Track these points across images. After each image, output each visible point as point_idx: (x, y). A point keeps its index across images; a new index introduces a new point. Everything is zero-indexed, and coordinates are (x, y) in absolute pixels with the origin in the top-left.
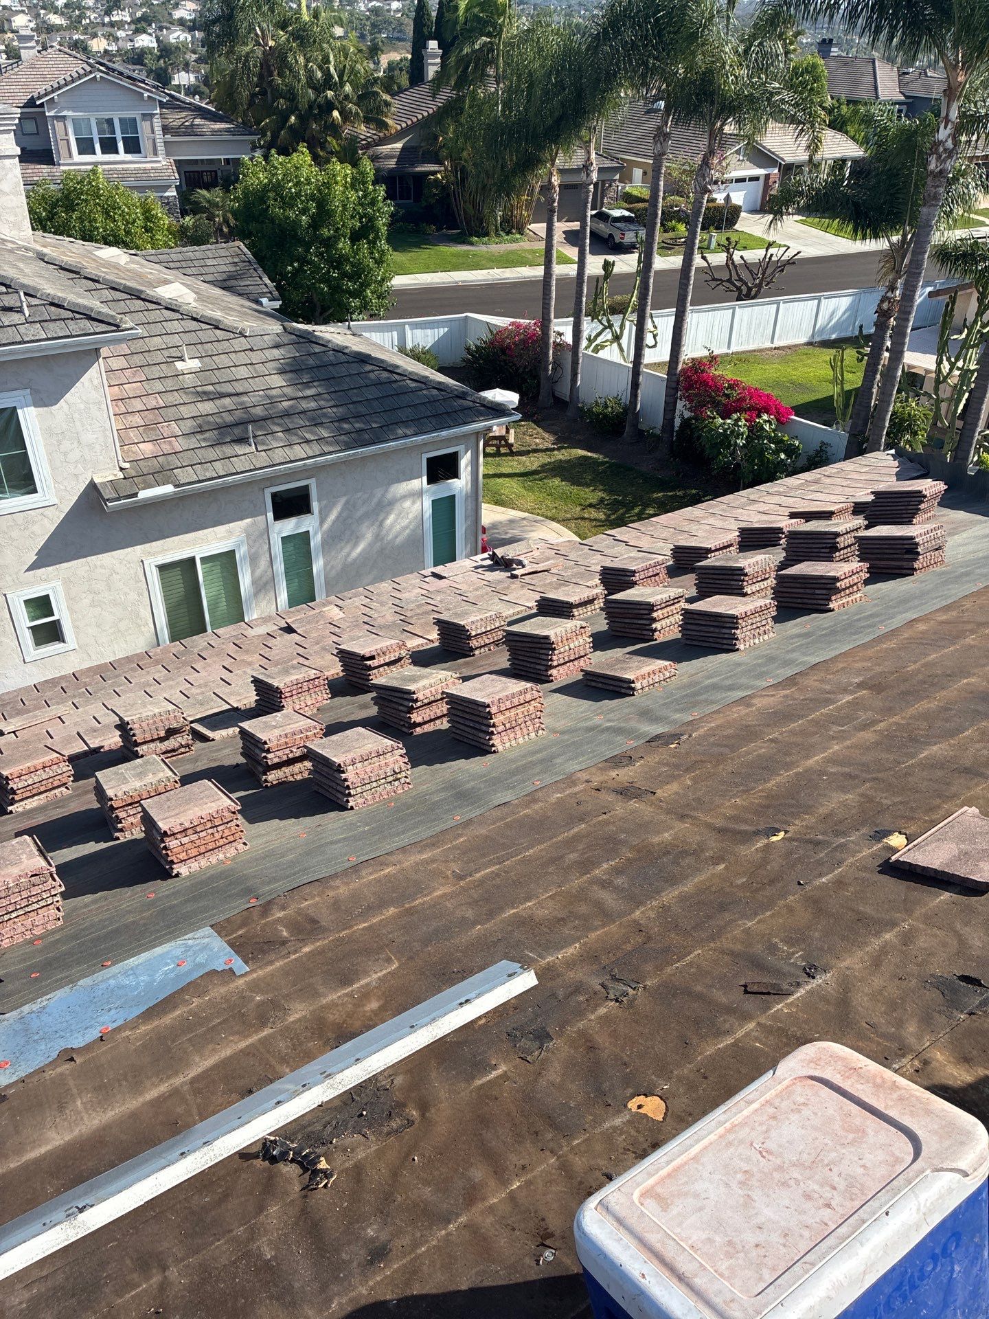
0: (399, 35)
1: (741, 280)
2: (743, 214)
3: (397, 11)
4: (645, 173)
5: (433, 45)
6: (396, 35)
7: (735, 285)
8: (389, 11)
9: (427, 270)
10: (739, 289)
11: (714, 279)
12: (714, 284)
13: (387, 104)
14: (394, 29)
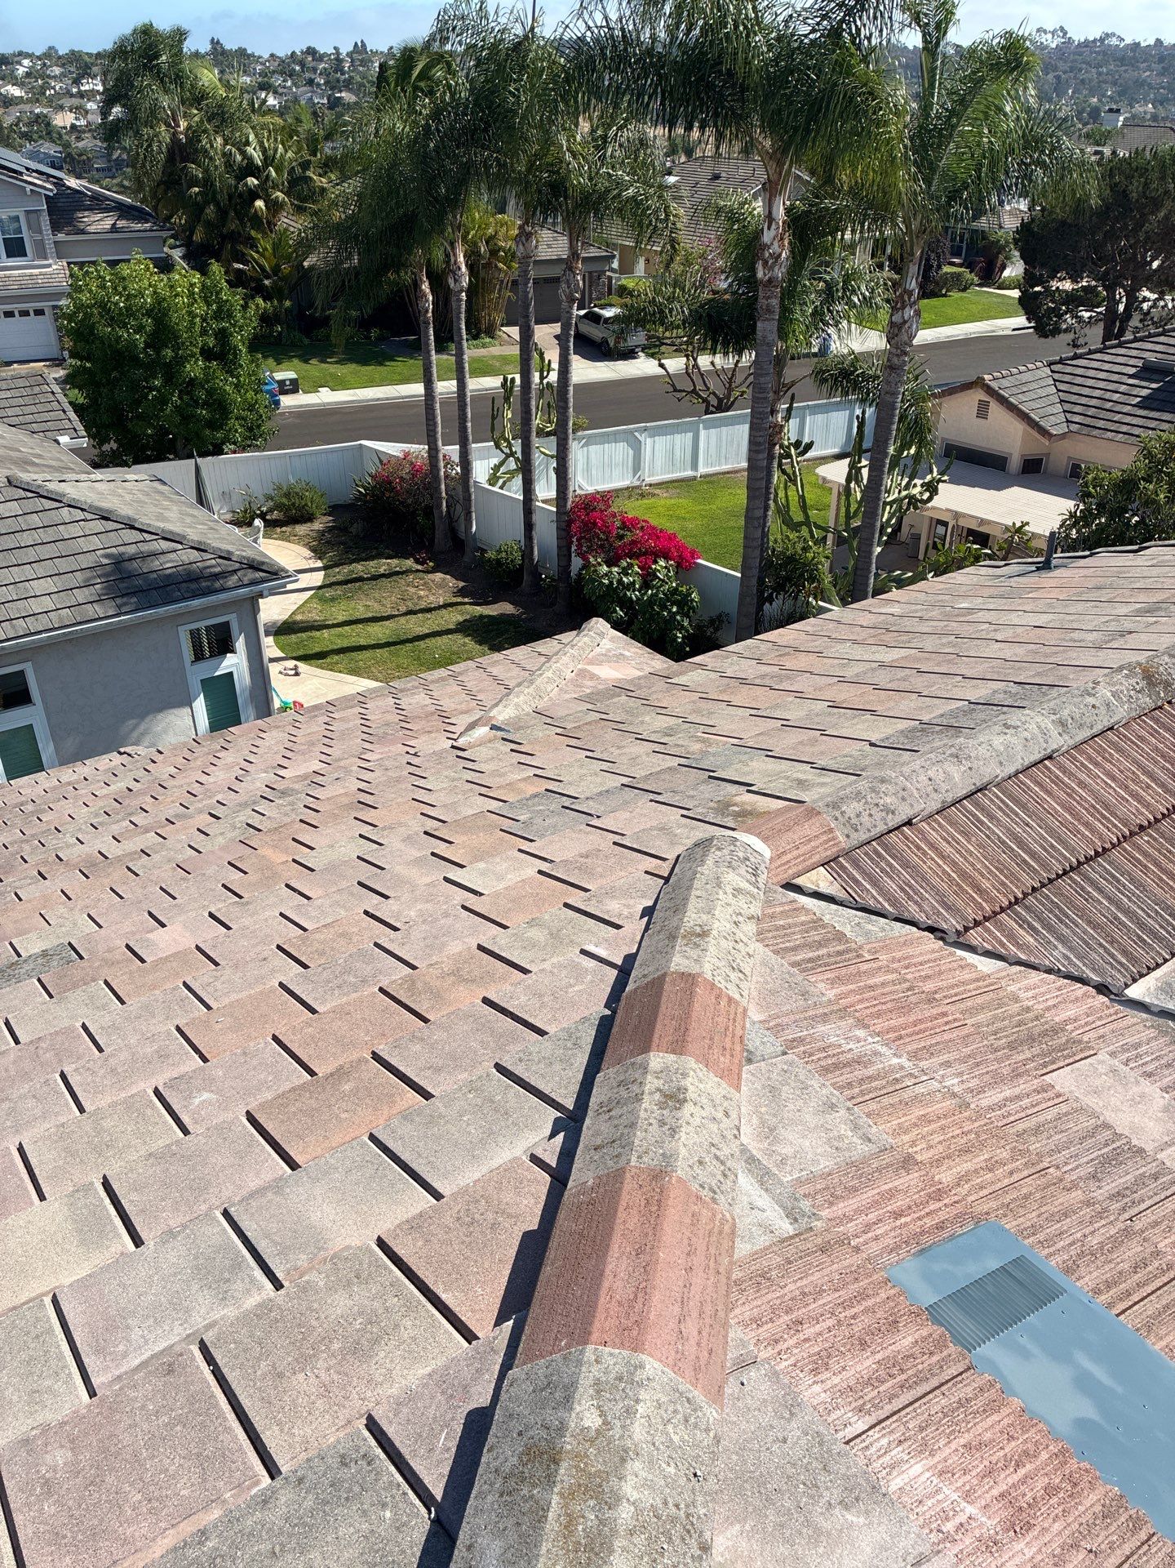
4: (647, 260)
7: (700, 396)
10: (705, 400)
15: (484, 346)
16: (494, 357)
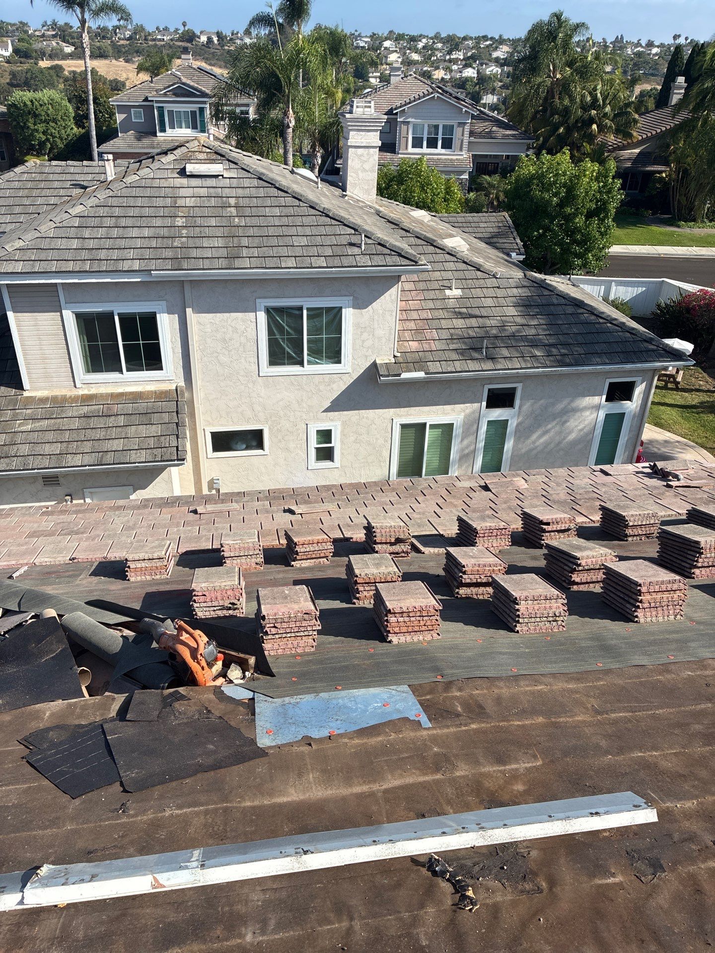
0: (653, 72)
3: (656, 54)
5: (681, 80)
6: (651, 71)
8: (650, 54)
13: (636, 121)
14: (650, 68)
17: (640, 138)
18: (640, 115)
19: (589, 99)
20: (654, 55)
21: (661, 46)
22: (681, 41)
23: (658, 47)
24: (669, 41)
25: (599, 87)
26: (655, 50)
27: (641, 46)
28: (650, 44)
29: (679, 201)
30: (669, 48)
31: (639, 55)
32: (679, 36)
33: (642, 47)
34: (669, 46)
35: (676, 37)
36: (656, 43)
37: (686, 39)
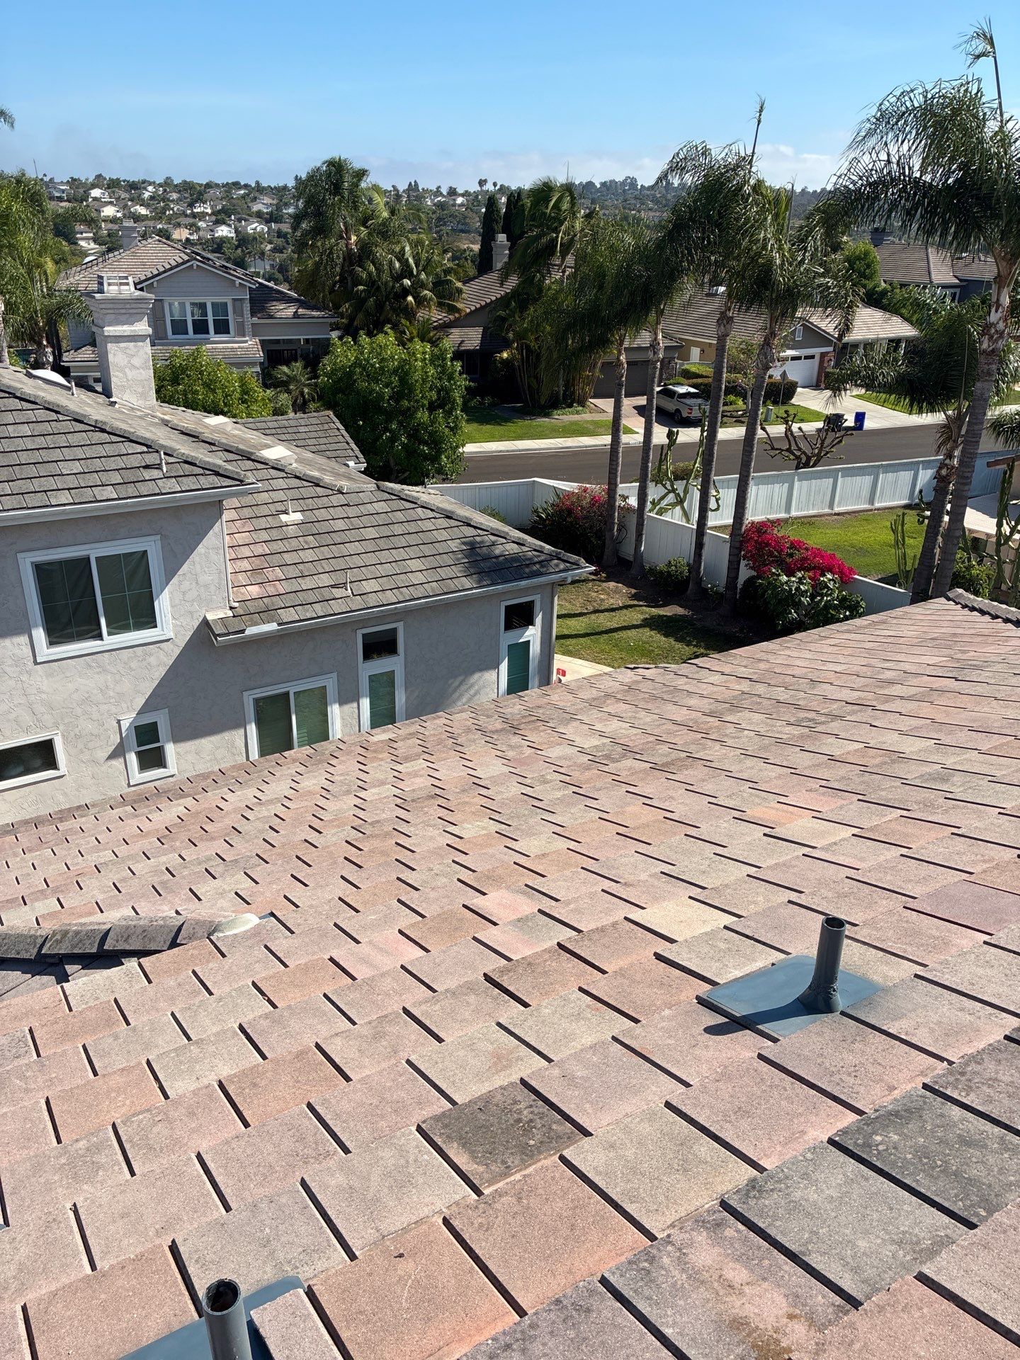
0: (463, 227)
1: (800, 449)
2: (799, 390)
3: (462, 205)
4: (703, 351)
5: (502, 237)
6: (460, 227)
7: (794, 454)
8: (454, 205)
9: (492, 439)
10: (798, 458)
11: (773, 448)
12: (773, 452)
13: (460, 291)
14: (458, 222)
15: (578, 413)
16: (587, 422)
17: (468, 310)
18: (464, 283)
19: (397, 265)
20: (459, 206)
21: (466, 194)
22: (489, 187)
23: (463, 195)
24: (474, 187)
25: (407, 248)
26: (460, 200)
27: (441, 194)
28: (452, 192)
29: (529, 386)
30: (477, 196)
31: (441, 206)
32: (485, 181)
33: (443, 196)
34: (476, 194)
35: (482, 183)
36: (460, 191)
37: (495, 184)
